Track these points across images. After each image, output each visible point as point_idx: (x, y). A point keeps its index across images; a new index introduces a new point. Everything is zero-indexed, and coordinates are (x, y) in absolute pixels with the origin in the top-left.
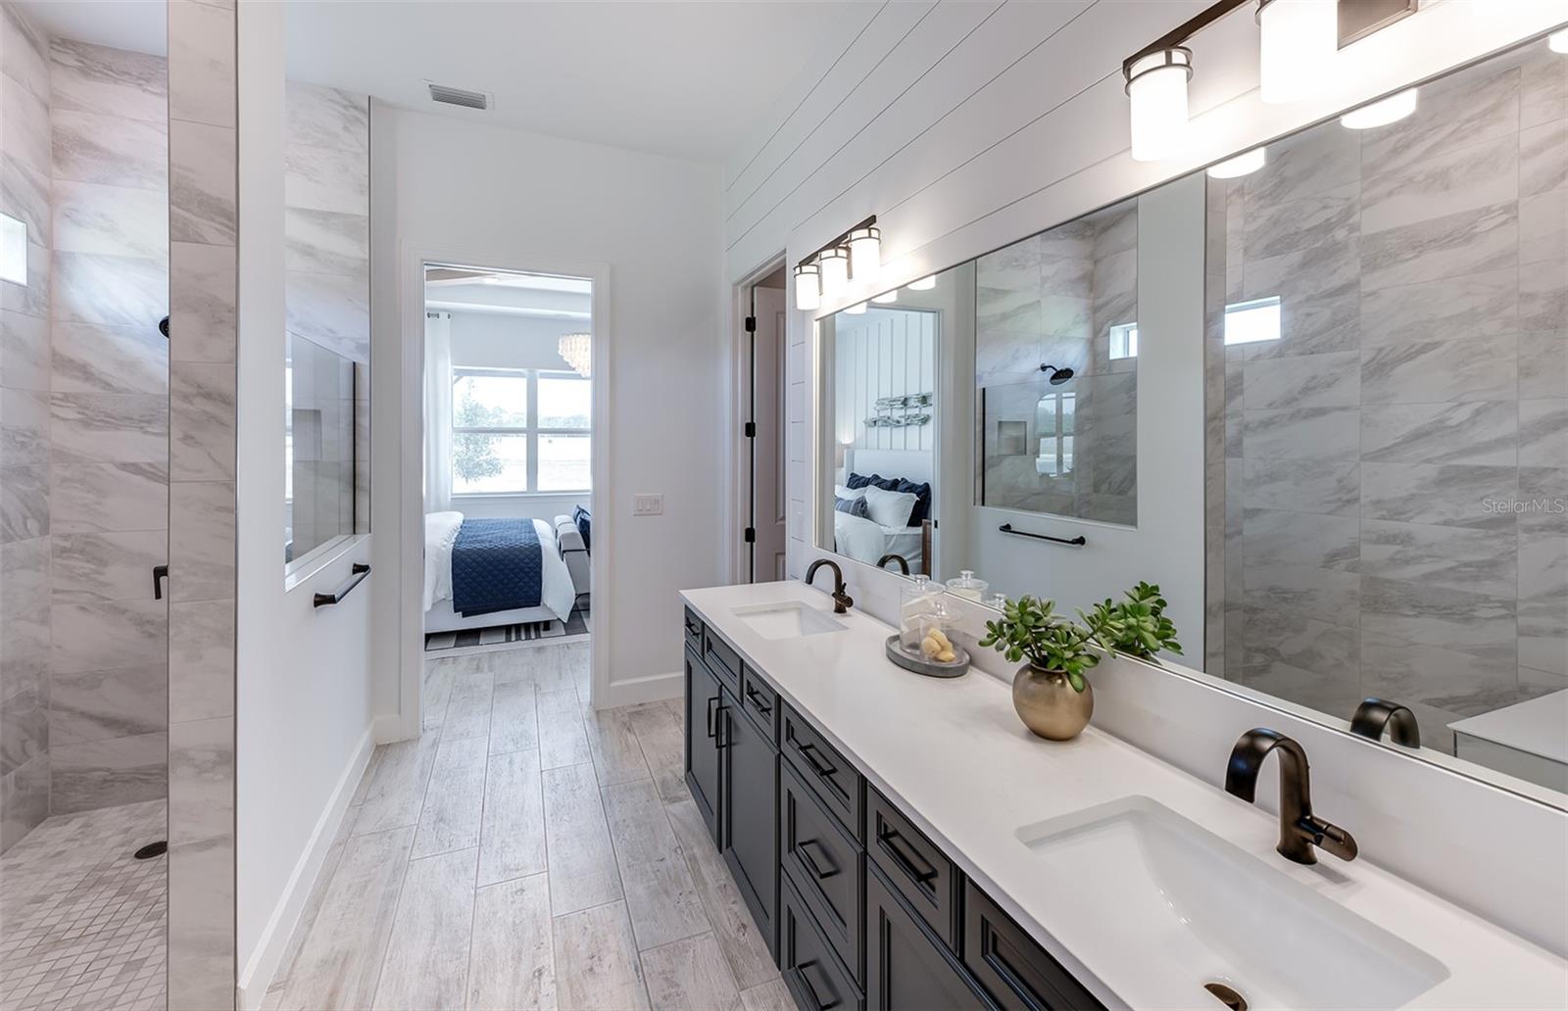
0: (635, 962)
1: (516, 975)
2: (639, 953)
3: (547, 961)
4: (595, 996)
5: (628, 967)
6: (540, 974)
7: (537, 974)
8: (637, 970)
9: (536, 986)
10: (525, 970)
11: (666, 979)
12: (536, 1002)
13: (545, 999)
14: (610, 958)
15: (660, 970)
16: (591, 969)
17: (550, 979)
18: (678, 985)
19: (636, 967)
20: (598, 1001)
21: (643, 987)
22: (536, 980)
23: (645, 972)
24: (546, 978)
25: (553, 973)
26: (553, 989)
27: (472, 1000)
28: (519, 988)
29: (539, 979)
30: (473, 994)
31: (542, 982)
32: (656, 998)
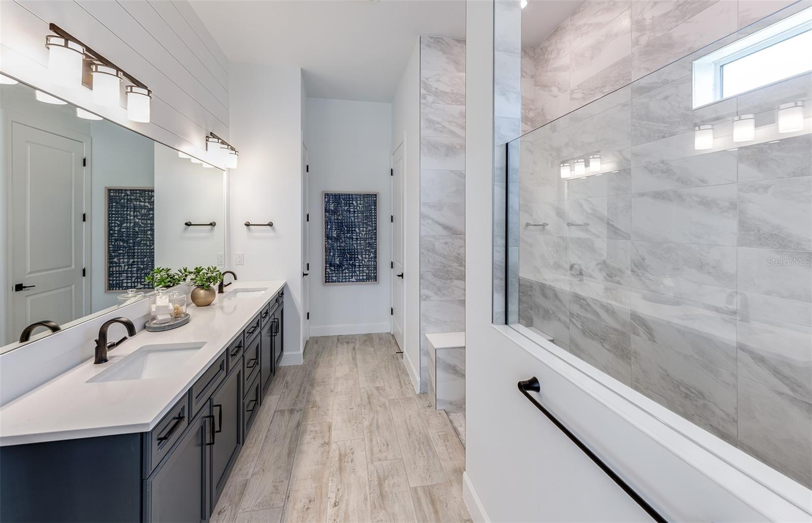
0: (288, 501)
1: (347, 505)
2: (284, 507)
3: (330, 511)
4: (312, 488)
5: (292, 499)
6: (335, 504)
7: (337, 504)
8: (289, 496)
9: (337, 497)
10: (343, 506)
11: (277, 490)
12: (338, 490)
13: (334, 491)
14: (299, 506)
15: (278, 495)
16: (310, 501)
17: (330, 500)
18: (274, 486)
19: (288, 499)
20: (311, 485)
21: (289, 488)
22: (337, 501)
23: (285, 496)
24: (333, 501)
25: (329, 503)
26: (330, 495)
27: (367, 496)
28: (346, 498)
29: (336, 501)
30: (367, 499)
31: (334, 499)
32: (286, 482)
